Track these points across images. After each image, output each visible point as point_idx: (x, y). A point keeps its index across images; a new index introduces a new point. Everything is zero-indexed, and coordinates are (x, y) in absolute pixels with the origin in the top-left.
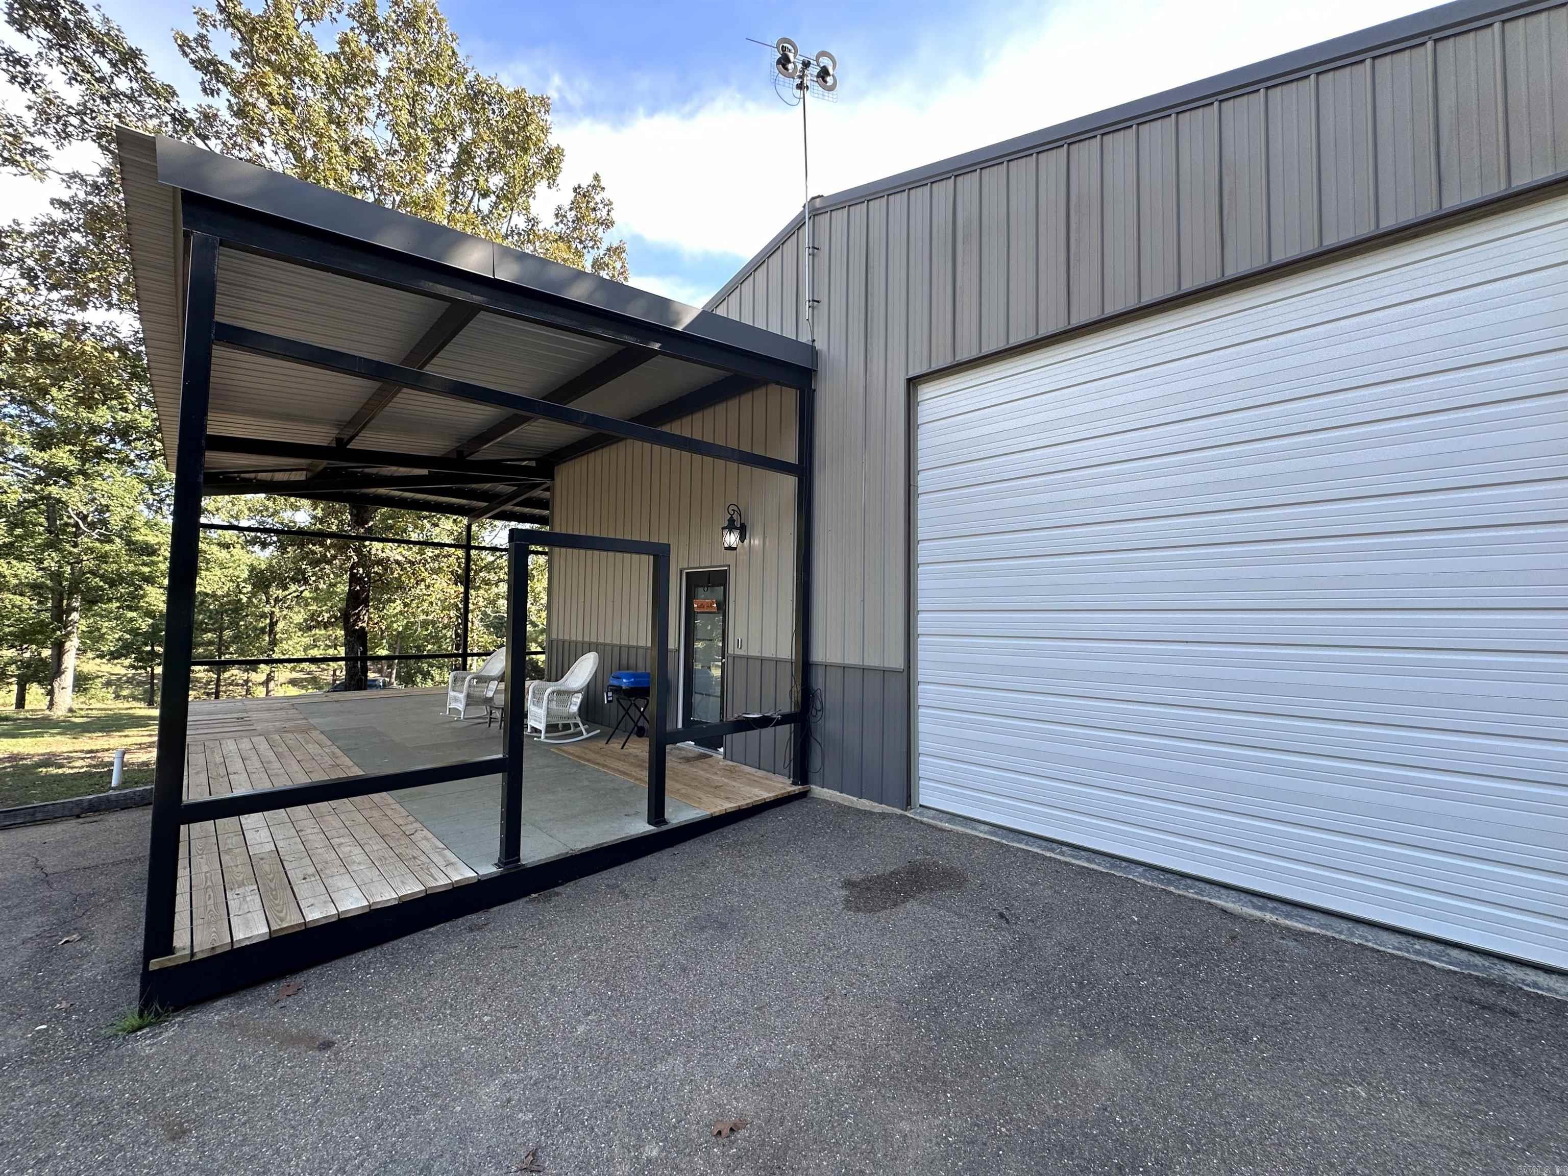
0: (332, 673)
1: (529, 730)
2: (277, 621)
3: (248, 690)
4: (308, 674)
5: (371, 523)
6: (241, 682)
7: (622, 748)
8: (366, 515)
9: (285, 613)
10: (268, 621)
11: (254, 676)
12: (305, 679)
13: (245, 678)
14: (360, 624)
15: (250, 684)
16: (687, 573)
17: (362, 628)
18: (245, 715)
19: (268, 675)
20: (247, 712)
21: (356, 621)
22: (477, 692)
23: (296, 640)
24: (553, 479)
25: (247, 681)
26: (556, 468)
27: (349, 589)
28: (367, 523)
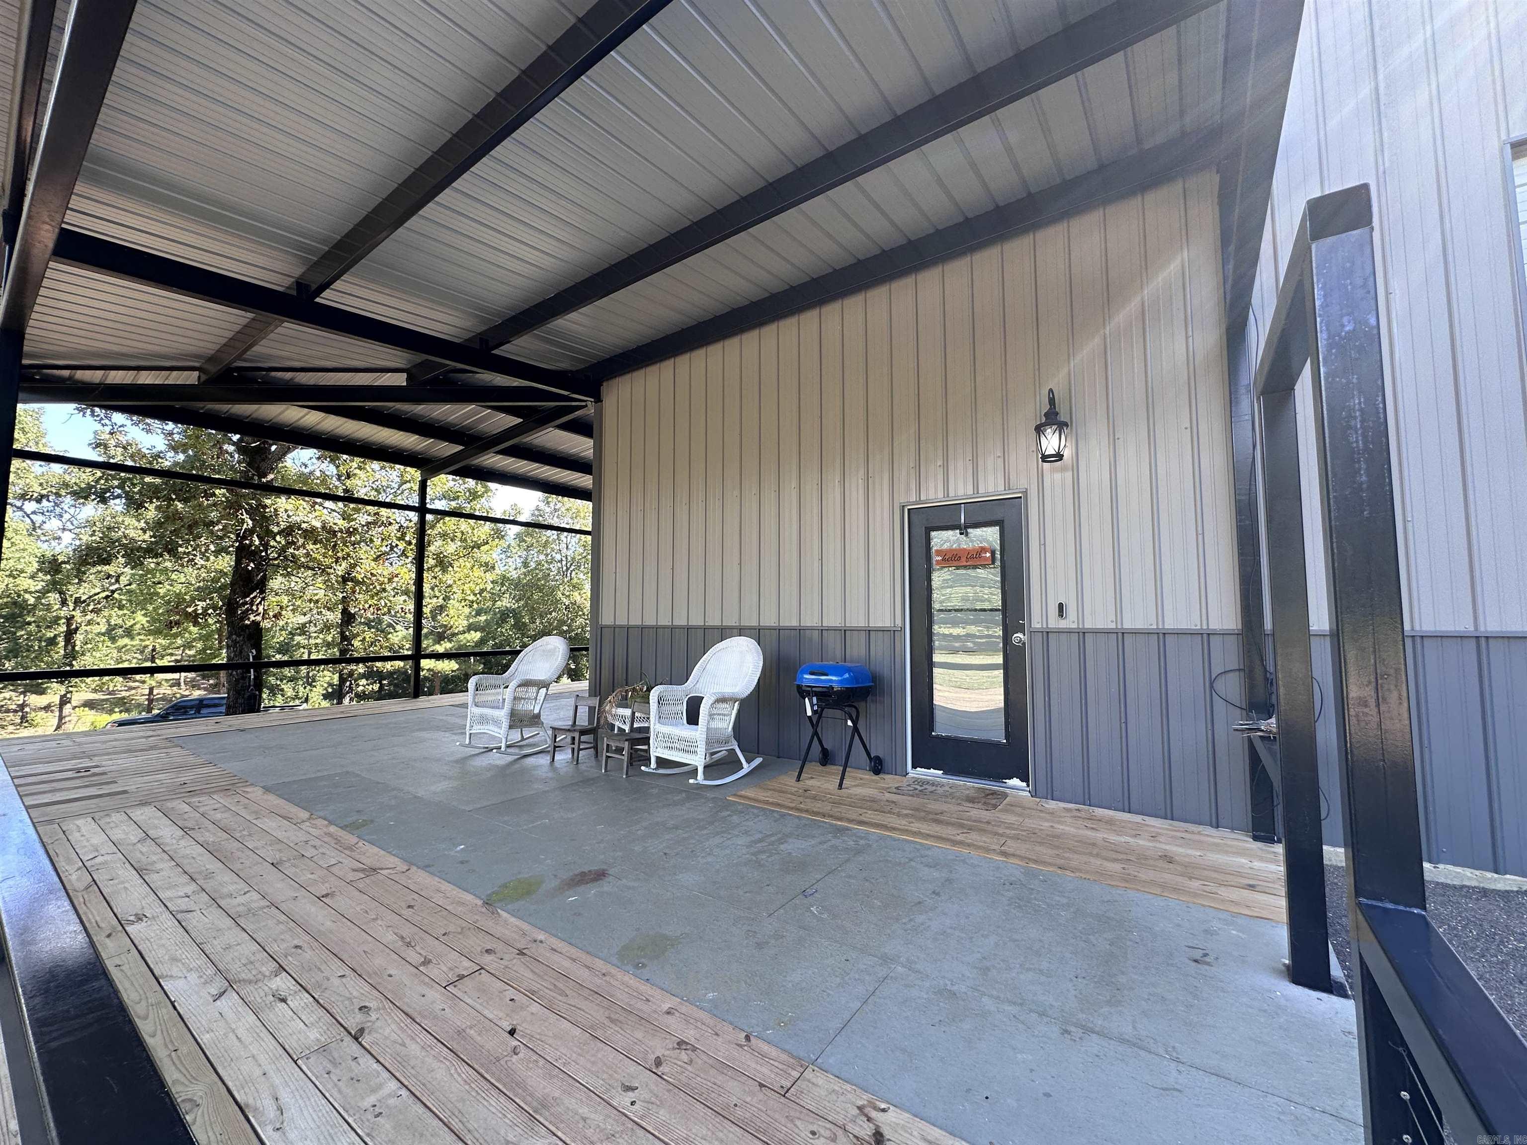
0: (147, 692)
1: (653, 764)
2: (77, 629)
3: (22, 718)
4: (109, 694)
5: (271, 477)
6: (14, 707)
7: (840, 786)
8: (263, 465)
9: (89, 617)
10: (64, 628)
11: (35, 700)
12: (107, 700)
13: (21, 702)
14: (252, 617)
15: (27, 709)
16: (909, 510)
17: (256, 624)
18: (87, 763)
19: (62, 697)
20: (90, 757)
21: (246, 614)
22: (522, 707)
23: (105, 651)
24: (598, 399)
25: (22, 706)
26: (605, 384)
27: (237, 567)
28: (265, 476)
